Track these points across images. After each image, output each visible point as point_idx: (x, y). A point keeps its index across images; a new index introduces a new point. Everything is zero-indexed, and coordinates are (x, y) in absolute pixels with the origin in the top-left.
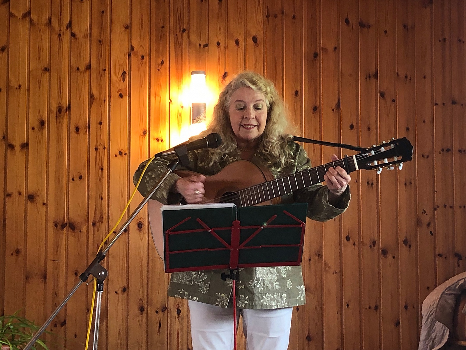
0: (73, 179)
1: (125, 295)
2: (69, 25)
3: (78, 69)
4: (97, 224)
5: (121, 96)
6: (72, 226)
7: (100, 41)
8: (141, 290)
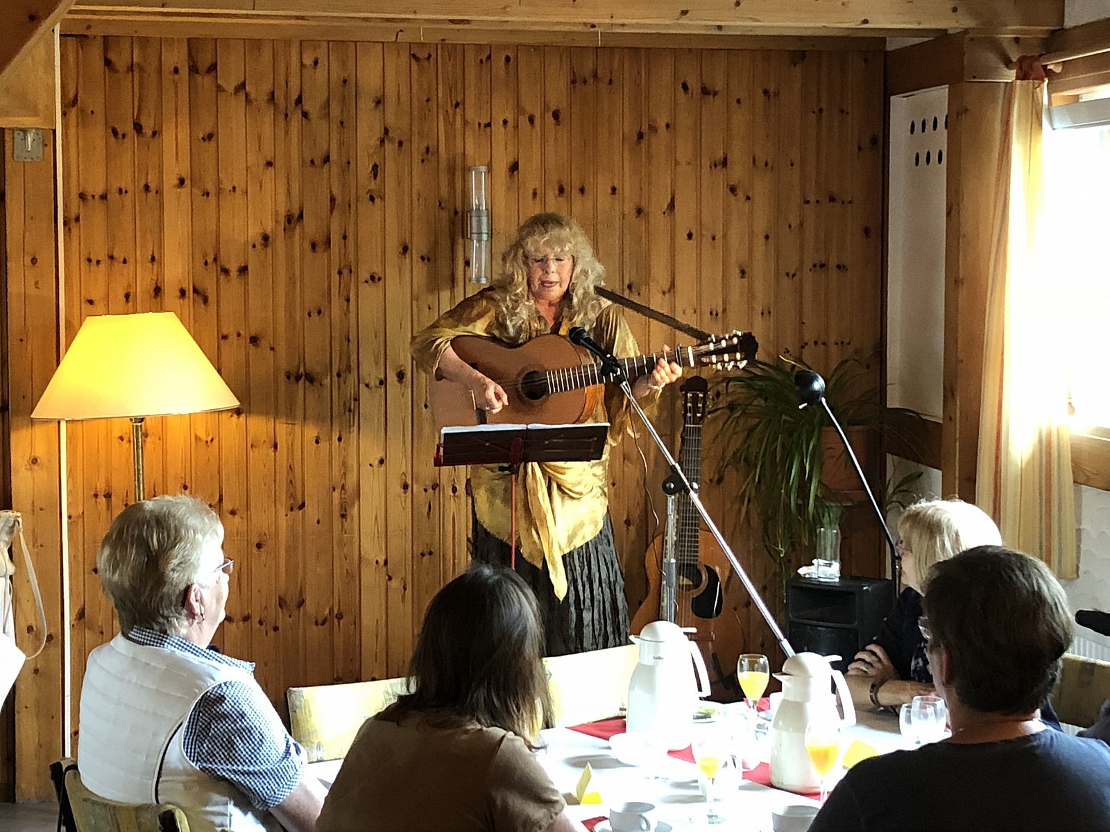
0: (309, 315)
1: (383, 468)
2: (299, 101)
3: (312, 162)
4: (343, 375)
5: (372, 199)
6: (310, 378)
7: (342, 123)
8: (404, 461)
